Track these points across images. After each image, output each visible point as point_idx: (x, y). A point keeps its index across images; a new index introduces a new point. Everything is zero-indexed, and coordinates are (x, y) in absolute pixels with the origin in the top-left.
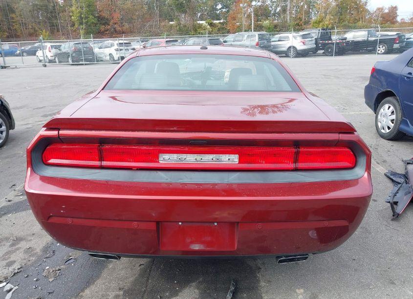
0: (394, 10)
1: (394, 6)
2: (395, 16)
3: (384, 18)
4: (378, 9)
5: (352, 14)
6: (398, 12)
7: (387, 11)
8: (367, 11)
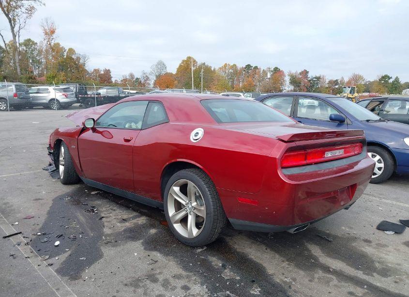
0: (108, 72)
1: (108, 69)
2: (110, 78)
3: (101, 78)
4: (95, 70)
5: (73, 72)
6: (112, 74)
7: (102, 72)
8: (86, 71)
